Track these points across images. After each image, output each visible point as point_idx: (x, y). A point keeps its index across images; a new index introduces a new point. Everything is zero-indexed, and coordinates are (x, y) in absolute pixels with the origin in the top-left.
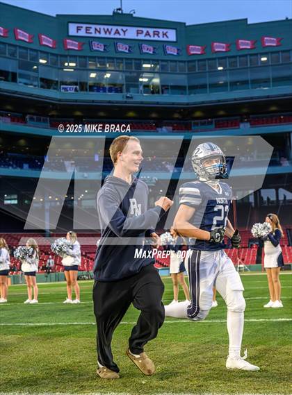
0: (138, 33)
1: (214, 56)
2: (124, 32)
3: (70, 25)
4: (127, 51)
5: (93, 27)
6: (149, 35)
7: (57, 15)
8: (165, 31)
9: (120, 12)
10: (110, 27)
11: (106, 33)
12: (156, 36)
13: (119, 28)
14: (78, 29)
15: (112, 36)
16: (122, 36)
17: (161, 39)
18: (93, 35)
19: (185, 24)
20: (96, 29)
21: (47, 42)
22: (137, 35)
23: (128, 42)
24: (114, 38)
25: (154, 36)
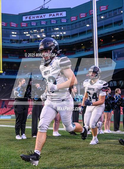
0: (50, 16)
2: (44, 16)
3: (23, 17)
4: (45, 24)
5: (32, 16)
6: (54, 16)
7: (19, 14)
8: (61, 13)
9: (43, 8)
10: (38, 15)
11: (37, 18)
13: (42, 15)
14: (26, 18)
15: (39, 18)
16: (43, 18)
17: (60, 16)
18: (32, 19)
19: (70, 8)
20: (33, 17)
21: (14, 25)
23: (45, 20)
24: (40, 20)
25: (56, 16)
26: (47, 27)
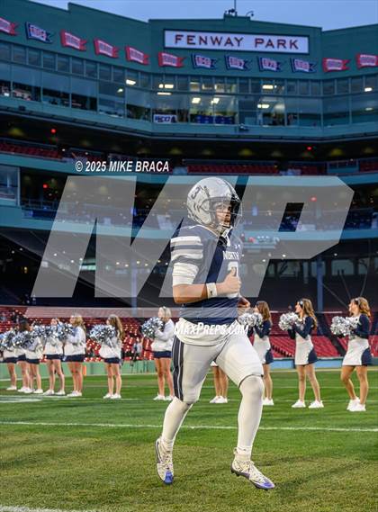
0: (257, 43)
1: (360, 73)
2: (239, 41)
3: (167, 33)
4: (242, 68)
5: (197, 35)
6: (272, 45)
7: (150, 20)
8: (293, 39)
9: (233, 14)
10: (219, 36)
11: (214, 43)
12: (281, 46)
13: (232, 37)
14: (178, 38)
15: (222, 47)
16: (235, 47)
17: (288, 50)
18: (197, 46)
19: (320, 29)
20: (201, 39)
21: (137, 56)
22: (256, 46)
23: (243, 55)
24: (225, 51)
25: (278, 47)
26: (247, 78)
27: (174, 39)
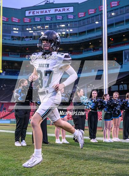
0: (55, 11)
2: (49, 11)
3: (26, 11)
4: (50, 20)
6: (60, 11)
7: (22, 8)
8: (68, 8)
9: (48, 2)
10: (43, 10)
11: (41, 13)
13: (47, 10)
14: (29, 13)
15: (44, 14)
16: (48, 13)
17: (66, 12)
18: (36, 15)
19: (78, 3)
20: (37, 12)
21: (16, 20)
23: (50, 16)
25: (63, 11)
26: (52, 23)
27: (28, 13)
